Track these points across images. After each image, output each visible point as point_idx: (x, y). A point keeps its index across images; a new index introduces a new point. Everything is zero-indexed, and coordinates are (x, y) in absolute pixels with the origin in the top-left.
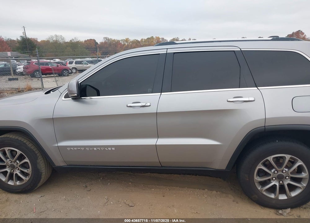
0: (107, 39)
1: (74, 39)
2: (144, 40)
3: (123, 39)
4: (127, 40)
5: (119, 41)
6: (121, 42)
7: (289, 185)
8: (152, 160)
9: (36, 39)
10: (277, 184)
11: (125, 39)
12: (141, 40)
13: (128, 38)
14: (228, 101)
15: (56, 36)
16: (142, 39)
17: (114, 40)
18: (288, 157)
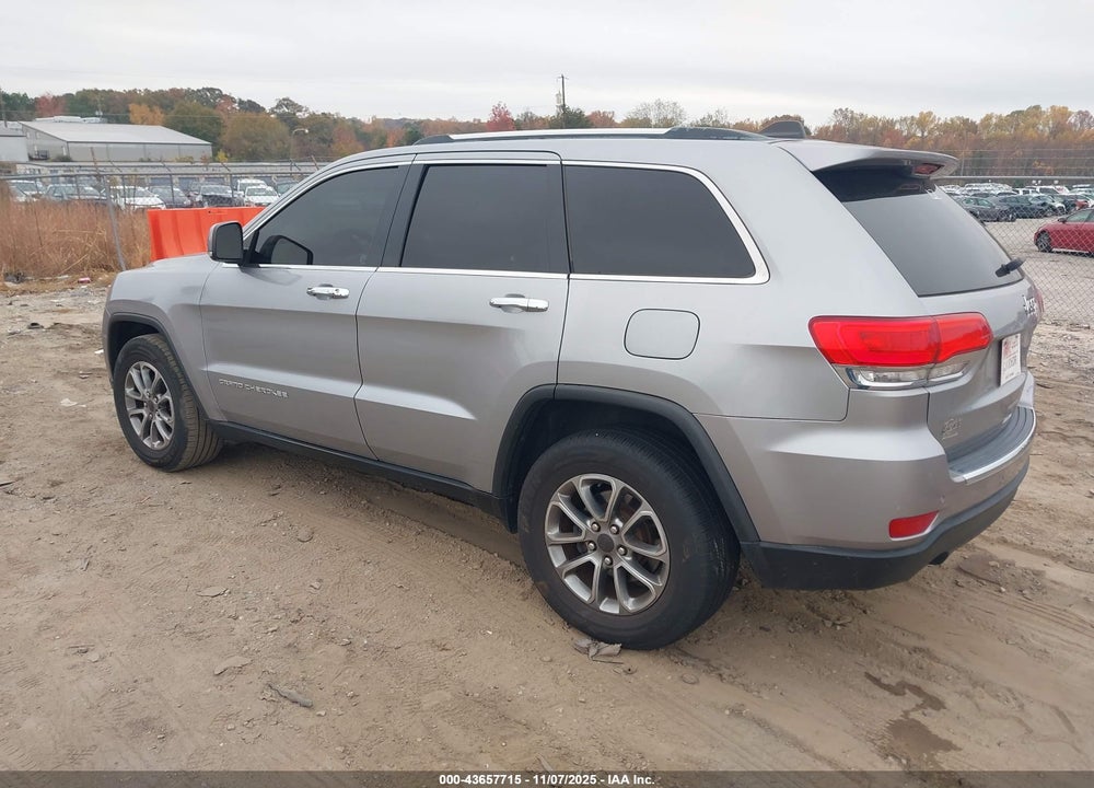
0: (845, 117)
1: (713, 113)
2: (994, 120)
3: (909, 116)
4: (923, 121)
5: (892, 123)
6: (897, 127)
7: (623, 571)
8: (348, 437)
9: (610, 116)
10: (597, 564)
11: (917, 116)
12: (983, 121)
13: (930, 113)
14: (492, 304)
15: (659, 105)
16: (988, 118)
17: (873, 121)
18: (616, 485)
